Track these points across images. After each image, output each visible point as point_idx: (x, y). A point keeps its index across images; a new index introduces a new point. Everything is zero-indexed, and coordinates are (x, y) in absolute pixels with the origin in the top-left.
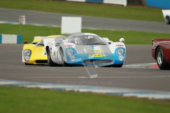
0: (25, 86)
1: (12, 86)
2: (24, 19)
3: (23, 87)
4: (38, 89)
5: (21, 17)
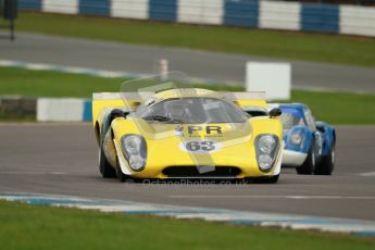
3: (167, 218)
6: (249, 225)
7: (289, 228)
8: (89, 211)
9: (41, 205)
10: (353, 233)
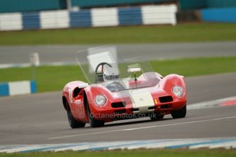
7: (126, 149)
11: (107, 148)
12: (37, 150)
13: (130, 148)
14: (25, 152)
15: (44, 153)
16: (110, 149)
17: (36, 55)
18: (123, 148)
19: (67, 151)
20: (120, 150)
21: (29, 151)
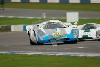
0: (47, 54)
1: (39, 55)
2: (45, 15)
3: (46, 55)
4: (55, 56)
5: (43, 14)
6: (68, 56)
7: (78, 56)
8: (25, 55)
9: (12, 54)
10: (95, 57)
11: (71, 55)
12: (41, 54)
13: (80, 56)
14: (36, 55)
15: (44, 56)
16: (72, 55)
17: (44, 14)
18: (77, 55)
19: (54, 55)
20: (76, 56)
21: (38, 55)
